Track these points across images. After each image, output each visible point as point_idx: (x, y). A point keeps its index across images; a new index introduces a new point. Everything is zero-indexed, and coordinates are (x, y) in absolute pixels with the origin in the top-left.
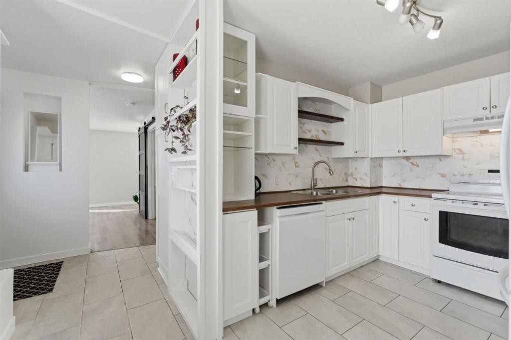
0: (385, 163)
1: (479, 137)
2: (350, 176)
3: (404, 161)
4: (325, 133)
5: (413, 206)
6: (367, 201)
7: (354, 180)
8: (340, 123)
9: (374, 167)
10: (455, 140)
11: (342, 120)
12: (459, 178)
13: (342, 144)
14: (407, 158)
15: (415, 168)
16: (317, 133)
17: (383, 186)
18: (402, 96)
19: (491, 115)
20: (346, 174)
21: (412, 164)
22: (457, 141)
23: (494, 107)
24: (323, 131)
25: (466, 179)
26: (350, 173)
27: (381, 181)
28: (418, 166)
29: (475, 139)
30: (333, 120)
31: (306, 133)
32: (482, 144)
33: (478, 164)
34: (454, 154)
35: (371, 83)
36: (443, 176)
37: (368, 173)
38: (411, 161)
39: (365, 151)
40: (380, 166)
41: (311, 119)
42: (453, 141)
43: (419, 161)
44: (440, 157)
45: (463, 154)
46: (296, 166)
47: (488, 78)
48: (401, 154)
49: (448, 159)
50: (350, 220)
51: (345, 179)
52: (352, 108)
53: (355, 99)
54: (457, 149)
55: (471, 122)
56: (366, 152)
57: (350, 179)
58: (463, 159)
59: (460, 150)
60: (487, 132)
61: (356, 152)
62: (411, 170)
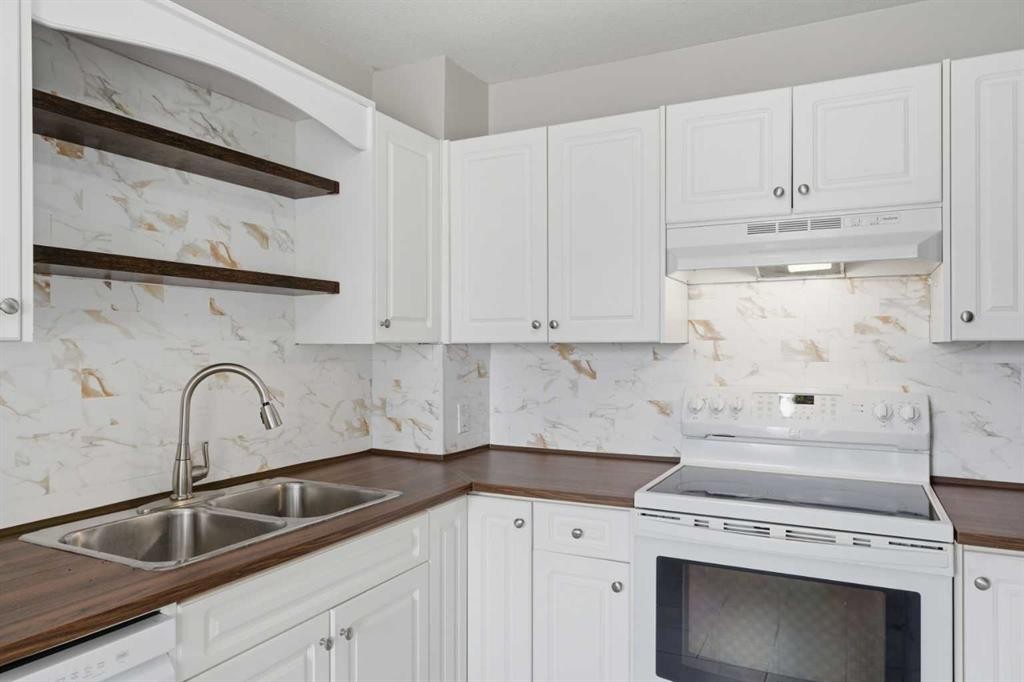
0: (496, 363)
1: (755, 285)
2: (378, 412)
3: (554, 355)
4: (264, 238)
5: (576, 536)
6: (416, 532)
7: (392, 426)
8: (326, 200)
9: (460, 377)
10: (694, 292)
11: (332, 187)
12: (704, 421)
13: (333, 288)
14: (564, 348)
15: (584, 379)
16: (220, 236)
17: (493, 442)
18: (547, 123)
19: (794, 218)
20: (361, 404)
21: (577, 365)
22: (699, 296)
23: (803, 190)
24: (253, 228)
25: (724, 423)
26: (377, 402)
27: (486, 427)
28: (593, 375)
29: (744, 291)
30: (299, 186)
31: (151, 228)
32: (762, 310)
33: (753, 373)
34: (692, 336)
35: (447, 60)
36: (664, 410)
37: (438, 400)
38: (574, 357)
39: (424, 320)
40: (482, 374)
41: (181, 166)
42: (690, 297)
43: (598, 361)
44: (656, 349)
45: (716, 339)
46: (87, 392)
47: (787, 91)
48: (540, 336)
49: (677, 354)
50: (329, 644)
51: (357, 424)
52: (369, 144)
53: (378, 108)
54: (698, 322)
55: (741, 236)
56: (429, 324)
57: (377, 422)
58: (716, 357)
59: (706, 324)
60: (781, 272)
61: (387, 324)
62: (574, 386)
